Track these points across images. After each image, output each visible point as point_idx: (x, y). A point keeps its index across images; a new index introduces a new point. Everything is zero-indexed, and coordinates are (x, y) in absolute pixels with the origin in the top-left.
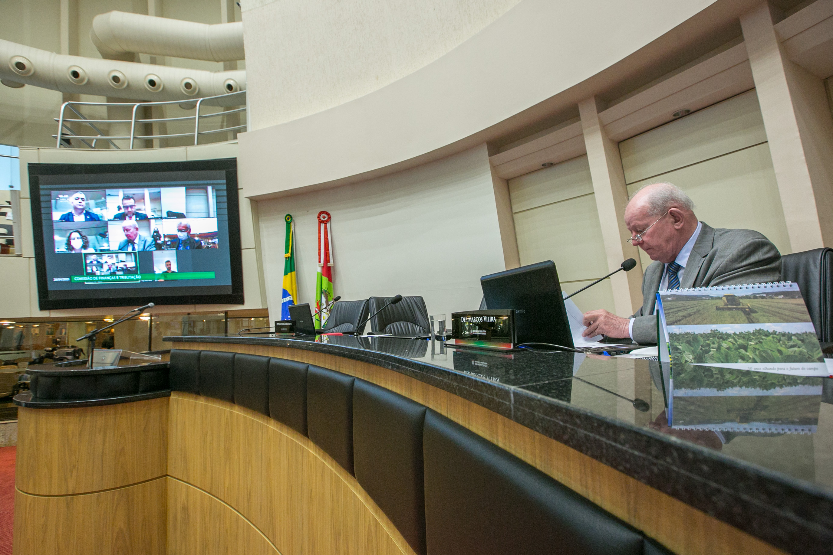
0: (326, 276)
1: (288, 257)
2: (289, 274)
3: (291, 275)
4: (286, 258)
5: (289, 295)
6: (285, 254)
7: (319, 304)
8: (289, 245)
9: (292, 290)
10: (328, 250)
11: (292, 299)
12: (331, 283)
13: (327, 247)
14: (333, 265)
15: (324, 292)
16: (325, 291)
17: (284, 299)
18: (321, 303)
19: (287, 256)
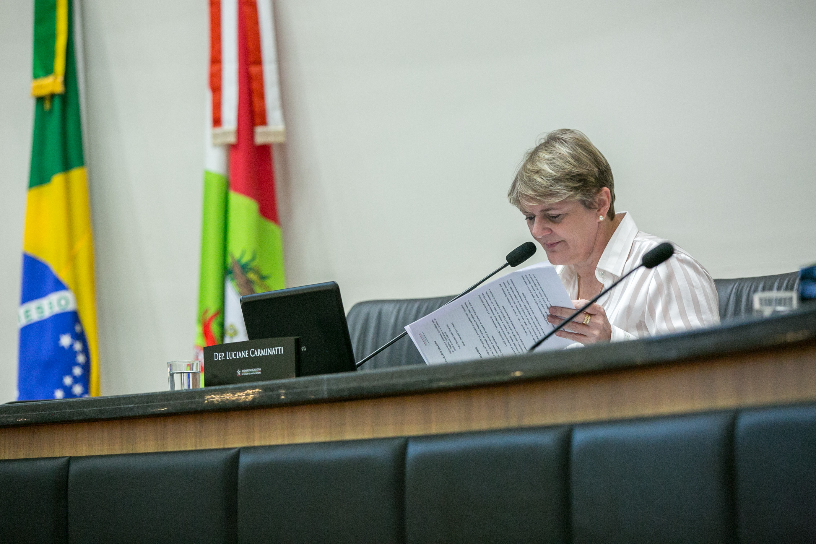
0: (247, 193)
1: (52, 96)
2: (58, 180)
3: (68, 186)
4: (40, 100)
5: (59, 286)
6: (36, 76)
7: (215, 328)
8: (53, 36)
9: (72, 259)
10: (259, 62)
11: (71, 307)
12: (271, 226)
13: (251, 45)
14: (280, 139)
15: (237, 270)
16: (245, 268)
17: (33, 306)
18: (222, 325)
19: (44, 92)
